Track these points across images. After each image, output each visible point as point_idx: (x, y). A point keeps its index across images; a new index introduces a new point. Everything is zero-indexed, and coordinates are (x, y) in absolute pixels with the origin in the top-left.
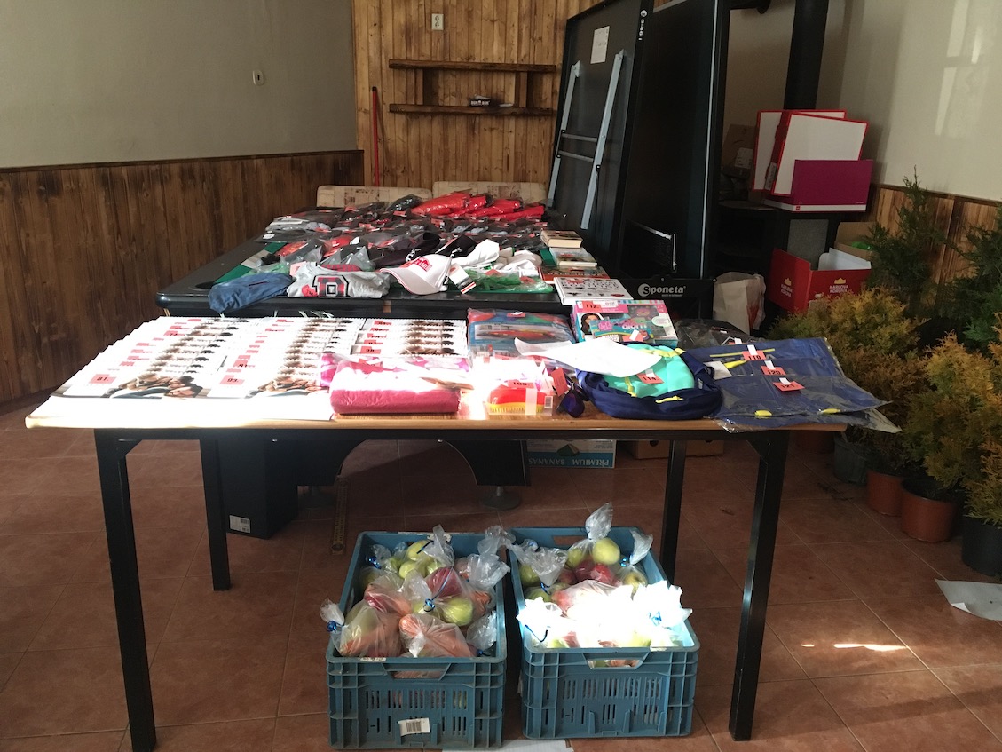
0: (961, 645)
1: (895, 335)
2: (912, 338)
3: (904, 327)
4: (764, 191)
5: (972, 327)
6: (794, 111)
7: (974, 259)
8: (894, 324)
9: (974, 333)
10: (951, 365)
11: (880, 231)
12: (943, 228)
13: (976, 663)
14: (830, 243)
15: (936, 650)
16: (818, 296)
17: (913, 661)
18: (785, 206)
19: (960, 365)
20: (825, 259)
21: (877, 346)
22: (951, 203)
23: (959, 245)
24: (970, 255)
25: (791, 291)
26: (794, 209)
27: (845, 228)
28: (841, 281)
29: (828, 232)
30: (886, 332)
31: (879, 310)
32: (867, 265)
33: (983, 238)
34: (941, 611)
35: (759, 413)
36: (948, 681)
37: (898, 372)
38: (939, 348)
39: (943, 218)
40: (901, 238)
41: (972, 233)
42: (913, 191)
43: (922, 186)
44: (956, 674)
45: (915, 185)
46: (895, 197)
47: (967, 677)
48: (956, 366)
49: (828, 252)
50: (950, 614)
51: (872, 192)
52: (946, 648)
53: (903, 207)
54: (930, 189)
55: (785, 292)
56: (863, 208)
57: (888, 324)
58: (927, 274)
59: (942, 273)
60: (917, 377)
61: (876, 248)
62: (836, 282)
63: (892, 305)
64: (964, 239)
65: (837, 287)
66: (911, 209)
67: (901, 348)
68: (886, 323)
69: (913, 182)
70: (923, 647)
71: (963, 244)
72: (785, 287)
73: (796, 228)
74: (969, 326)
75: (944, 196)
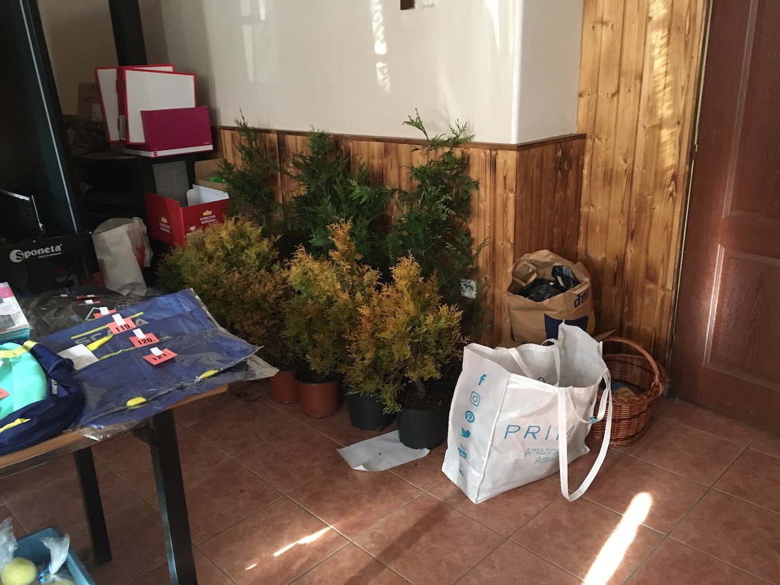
0: (369, 505)
1: (260, 254)
2: (273, 253)
3: (265, 245)
4: (121, 141)
5: (314, 236)
6: (127, 67)
7: (302, 180)
8: (256, 244)
9: (316, 241)
10: (306, 273)
11: (229, 167)
12: (274, 158)
13: (383, 518)
14: (192, 181)
15: (353, 519)
16: (192, 228)
17: (339, 539)
18: (144, 153)
19: (313, 272)
20: (191, 194)
21: (248, 266)
22: (275, 136)
23: (289, 170)
24: (298, 177)
25: (169, 228)
26: (152, 155)
27: (200, 166)
28: (208, 213)
29: (188, 172)
30: (252, 252)
31: (242, 235)
32: (226, 196)
33: (305, 162)
34: (348, 478)
35: (131, 403)
36: (368, 546)
37: (270, 286)
38: (295, 260)
39: (272, 150)
40: (246, 169)
41: (296, 160)
42: (244, 129)
43: (249, 125)
44: (372, 536)
45: (244, 124)
46: (233, 136)
47: (380, 535)
48: (310, 273)
49: (192, 188)
50: (355, 479)
51: (214, 133)
52: (359, 514)
53: (241, 144)
54: (256, 127)
55: (164, 230)
56: (210, 147)
57: (252, 245)
58: (272, 196)
59: (283, 195)
60: (284, 286)
61: (228, 180)
62: (205, 214)
63: (251, 229)
64: (291, 165)
65: (206, 218)
66: (247, 146)
67: (266, 263)
68: (250, 245)
69: (243, 122)
70: (343, 521)
71: (291, 170)
72: (163, 225)
73: (159, 172)
74: (311, 236)
75: (269, 131)
